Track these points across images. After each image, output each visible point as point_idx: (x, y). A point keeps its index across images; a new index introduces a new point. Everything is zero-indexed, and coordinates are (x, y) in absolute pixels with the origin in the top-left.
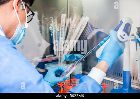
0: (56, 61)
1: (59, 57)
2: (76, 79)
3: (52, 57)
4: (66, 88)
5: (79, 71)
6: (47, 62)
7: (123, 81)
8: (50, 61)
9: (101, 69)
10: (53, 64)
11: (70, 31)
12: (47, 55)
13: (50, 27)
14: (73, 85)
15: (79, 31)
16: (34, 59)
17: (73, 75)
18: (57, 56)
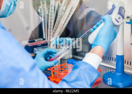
0: (45, 45)
1: (48, 41)
2: (68, 64)
3: (41, 40)
4: (56, 73)
5: (69, 55)
6: (36, 46)
7: (115, 65)
8: (39, 45)
9: (97, 54)
10: (43, 48)
11: (59, 14)
12: (36, 39)
13: (39, 10)
14: (64, 70)
15: (70, 14)
16: (22, 43)
17: (63, 59)
18: (46, 40)
